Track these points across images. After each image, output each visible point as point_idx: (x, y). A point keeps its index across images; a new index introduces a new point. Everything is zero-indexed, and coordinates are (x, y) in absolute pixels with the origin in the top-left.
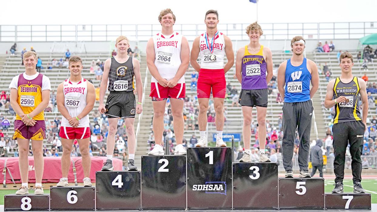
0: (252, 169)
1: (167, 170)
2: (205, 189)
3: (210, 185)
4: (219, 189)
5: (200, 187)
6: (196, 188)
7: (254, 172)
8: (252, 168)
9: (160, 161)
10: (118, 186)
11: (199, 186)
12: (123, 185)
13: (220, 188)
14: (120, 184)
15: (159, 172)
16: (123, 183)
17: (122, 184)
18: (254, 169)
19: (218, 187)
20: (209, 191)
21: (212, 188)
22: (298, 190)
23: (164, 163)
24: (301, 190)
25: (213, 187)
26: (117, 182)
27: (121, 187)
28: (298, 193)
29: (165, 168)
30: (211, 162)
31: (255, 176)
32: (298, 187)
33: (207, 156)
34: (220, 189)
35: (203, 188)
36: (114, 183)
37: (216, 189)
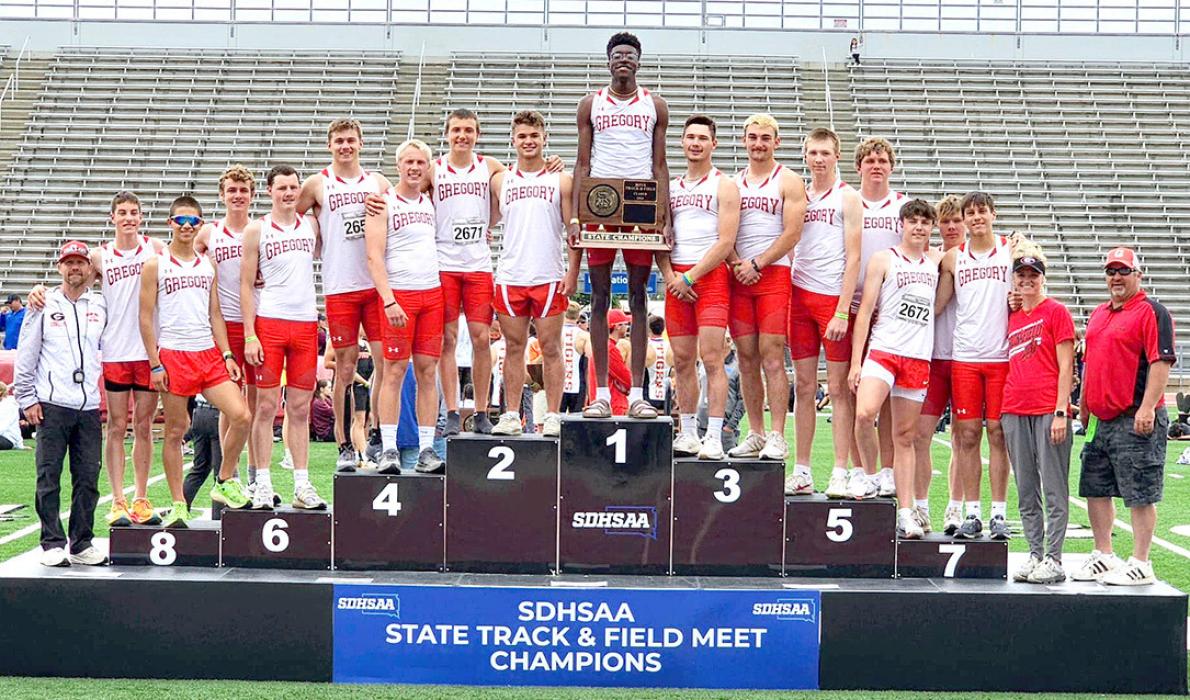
0: (723, 477)
1: (510, 475)
2: (604, 523)
3: (617, 515)
4: (638, 525)
5: (592, 518)
6: (582, 521)
7: (727, 484)
8: (721, 474)
9: (494, 453)
10: (387, 511)
11: (589, 515)
12: (400, 509)
13: (640, 521)
14: (394, 508)
15: (490, 480)
16: (399, 504)
17: (398, 506)
18: (727, 478)
19: (637, 520)
20: (611, 529)
21: (621, 521)
22: (832, 529)
23: (501, 457)
24: (839, 530)
25: (625, 520)
26: (387, 500)
27: (395, 514)
28: (832, 536)
29: (504, 470)
30: (621, 457)
31: (727, 492)
32: (832, 522)
33: (610, 441)
34: (642, 524)
35: (598, 522)
36: (378, 504)
37: (630, 524)
